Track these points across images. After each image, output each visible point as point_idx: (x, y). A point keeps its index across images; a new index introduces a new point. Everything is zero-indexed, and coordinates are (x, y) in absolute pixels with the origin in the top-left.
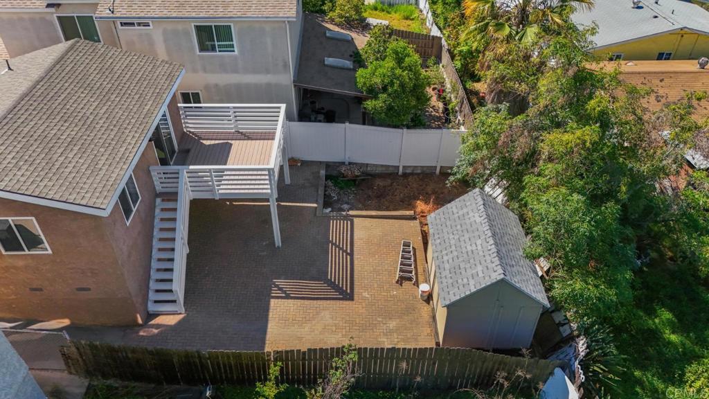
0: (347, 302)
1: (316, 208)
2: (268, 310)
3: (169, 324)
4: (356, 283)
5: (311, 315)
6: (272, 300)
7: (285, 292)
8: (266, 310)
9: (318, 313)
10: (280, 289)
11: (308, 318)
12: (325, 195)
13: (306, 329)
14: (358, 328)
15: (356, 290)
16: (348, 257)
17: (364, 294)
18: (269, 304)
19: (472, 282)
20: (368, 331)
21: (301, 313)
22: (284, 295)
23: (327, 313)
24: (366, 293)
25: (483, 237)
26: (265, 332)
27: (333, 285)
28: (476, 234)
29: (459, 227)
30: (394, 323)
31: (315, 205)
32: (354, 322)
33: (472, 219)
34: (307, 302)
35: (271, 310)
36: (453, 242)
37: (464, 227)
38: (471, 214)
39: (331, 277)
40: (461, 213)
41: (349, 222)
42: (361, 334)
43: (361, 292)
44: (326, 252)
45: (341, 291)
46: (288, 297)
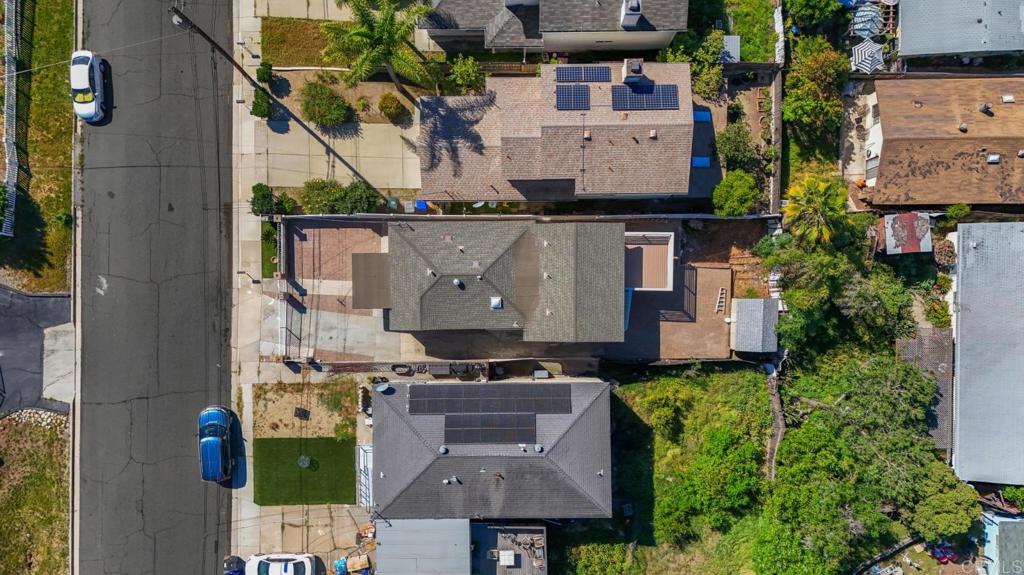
0: (692, 323)
2: (659, 328)
4: (697, 313)
5: (677, 330)
9: (680, 329)
10: (663, 316)
13: (676, 337)
14: (697, 336)
15: (697, 317)
18: (659, 324)
19: (749, 347)
20: (701, 338)
21: (673, 329)
22: (665, 319)
24: (701, 318)
27: (686, 313)
31: (676, 258)
32: (695, 334)
33: (756, 316)
34: (675, 323)
35: (661, 328)
36: (746, 322)
38: (756, 312)
39: (686, 309)
41: (695, 271)
42: (698, 339)
43: (699, 318)
44: (683, 293)
45: (690, 317)
46: (667, 320)
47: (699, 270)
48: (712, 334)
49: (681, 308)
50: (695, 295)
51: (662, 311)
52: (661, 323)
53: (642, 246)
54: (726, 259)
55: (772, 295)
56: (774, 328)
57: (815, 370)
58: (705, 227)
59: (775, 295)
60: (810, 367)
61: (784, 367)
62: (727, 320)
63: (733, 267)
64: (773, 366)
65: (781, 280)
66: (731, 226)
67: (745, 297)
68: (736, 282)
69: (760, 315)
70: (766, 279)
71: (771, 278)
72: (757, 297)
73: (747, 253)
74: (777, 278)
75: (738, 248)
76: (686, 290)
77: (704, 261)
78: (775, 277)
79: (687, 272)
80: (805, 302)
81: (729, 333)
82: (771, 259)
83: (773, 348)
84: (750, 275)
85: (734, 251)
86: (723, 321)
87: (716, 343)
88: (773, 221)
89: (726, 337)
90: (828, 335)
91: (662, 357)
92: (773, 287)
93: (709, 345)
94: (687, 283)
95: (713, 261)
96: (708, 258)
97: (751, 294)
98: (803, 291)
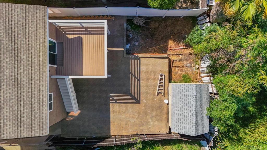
0: (137, 104)
1: (123, 51)
2: (109, 109)
3: (76, 115)
4: (141, 95)
5: (125, 110)
6: (110, 104)
7: (115, 100)
8: (109, 108)
9: (127, 109)
10: (113, 99)
11: (124, 112)
12: (127, 35)
13: (124, 116)
14: (141, 116)
15: (141, 99)
16: (138, 81)
17: (144, 100)
18: (109, 106)
19: (184, 130)
20: (145, 117)
21: (121, 110)
22: (114, 101)
23: (130, 109)
24: (145, 100)
25: (192, 112)
26: (109, 118)
27: (132, 96)
28: (190, 109)
29: (184, 100)
30: (154, 113)
31: (123, 49)
32: (140, 114)
33: (190, 100)
34: (123, 104)
35: (111, 109)
36: (180, 106)
37: (186, 102)
38: (190, 97)
39: (132, 92)
40: (186, 93)
41: (138, 60)
42: (142, 118)
43: (143, 100)
44: (129, 79)
45: (136, 99)
46: (116, 102)
47: (142, 59)
48: (153, 114)
49: (128, 92)
50: (139, 80)
51: (112, 95)
52: (111, 105)
53: (82, 36)
54: (165, 50)
55: (203, 79)
56: (206, 111)
57: (239, 140)
58: (146, 23)
59: (206, 80)
60: (235, 137)
61: (214, 142)
62: (166, 101)
63: (171, 57)
64: (206, 142)
65: (210, 66)
66: (168, 23)
67: (181, 82)
68: (173, 69)
69: (192, 100)
70: (197, 66)
71: (202, 65)
72: (191, 82)
73: (182, 46)
74: (207, 65)
75: (174, 41)
76: (132, 78)
77: (146, 52)
78: (205, 64)
79: (132, 62)
80: (240, 89)
81: (168, 113)
82: (201, 47)
83: (205, 130)
84: (185, 63)
85: (171, 43)
86: (163, 101)
87: (158, 120)
88: (202, 17)
89: (165, 116)
90: (249, 112)
91: (112, 134)
92: (204, 73)
93: (152, 123)
94: (132, 70)
95: (155, 52)
96: (150, 49)
97: (186, 79)
98: (236, 77)
